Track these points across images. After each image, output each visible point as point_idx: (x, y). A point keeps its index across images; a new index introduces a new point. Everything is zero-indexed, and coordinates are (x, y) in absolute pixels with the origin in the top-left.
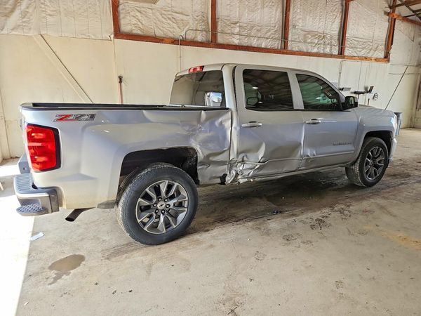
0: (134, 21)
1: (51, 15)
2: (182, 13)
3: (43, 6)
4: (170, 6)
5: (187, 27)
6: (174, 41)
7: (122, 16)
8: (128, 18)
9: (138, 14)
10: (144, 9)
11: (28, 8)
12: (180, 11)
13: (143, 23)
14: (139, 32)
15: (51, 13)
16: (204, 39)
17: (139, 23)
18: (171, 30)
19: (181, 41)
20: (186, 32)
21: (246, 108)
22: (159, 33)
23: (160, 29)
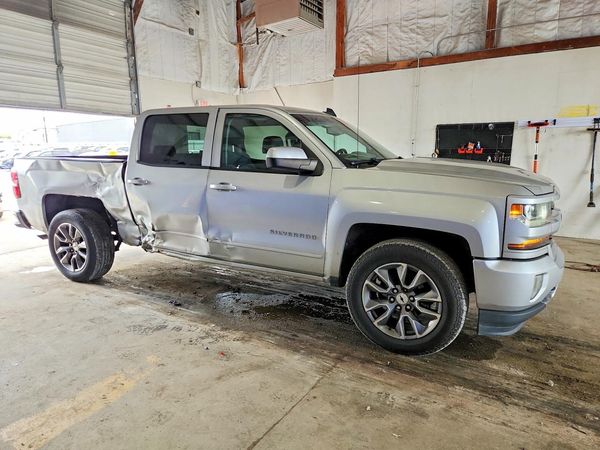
0: (362, 48)
1: (282, 65)
2: (434, 16)
3: (277, 57)
4: (414, 10)
5: (442, 34)
6: (412, 64)
7: (348, 46)
8: (356, 46)
9: (369, 37)
10: (377, 29)
11: (267, 63)
12: (432, 12)
13: (374, 47)
15: (284, 63)
16: (472, 47)
17: (368, 50)
18: (413, 46)
19: (422, 60)
20: (439, 43)
21: (138, 162)
22: (394, 56)
23: (397, 50)
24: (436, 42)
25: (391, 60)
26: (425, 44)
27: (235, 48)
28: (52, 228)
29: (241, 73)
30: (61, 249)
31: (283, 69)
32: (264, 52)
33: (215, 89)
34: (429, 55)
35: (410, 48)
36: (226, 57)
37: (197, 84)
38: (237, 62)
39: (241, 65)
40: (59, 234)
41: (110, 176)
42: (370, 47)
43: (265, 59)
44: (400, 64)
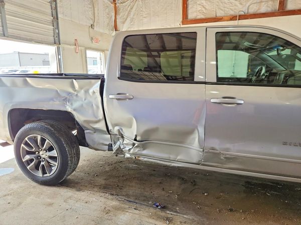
0: (199, 8)
1: (145, 17)
3: (141, 12)
6: (233, 18)
7: (190, 6)
8: (195, 6)
9: (203, 2)
11: (134, 16)
13: (207, 8)
14: (203, 17)
15: (146, 16)
17: (203, 9)
18: (233, 8)
19: (240, 16)
20: (249, 6)
21: (119, 78)
22: (220, 14)
23: (222, 10)
24: (247, 5)
25: (218, 15)
26: (240, 6)
27: (113, 5)
28: (19, 139)
29: (115, 21)
30: (28, 157)
31: (145, 20)
32: (132, 8)
33: (101, 31)
34: (242, 13)
35: (231, 9)
36: (107, 11)
37: (92, 26)
38: (113, 14)
39: (115, 17)
40: (27, 144)
41: (83, 91)
42: (204, 8)
43: (132, 13)
44: (226, 18)
